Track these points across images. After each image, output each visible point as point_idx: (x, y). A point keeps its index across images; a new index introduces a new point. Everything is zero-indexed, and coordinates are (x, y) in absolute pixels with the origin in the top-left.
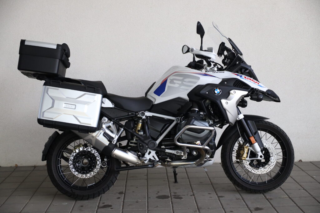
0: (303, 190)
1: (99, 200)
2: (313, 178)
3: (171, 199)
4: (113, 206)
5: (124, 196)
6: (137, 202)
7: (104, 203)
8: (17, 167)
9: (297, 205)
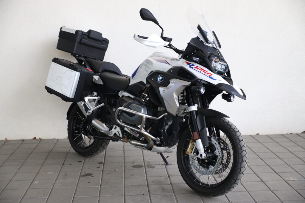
0: (260, 160)
1: (81, 169)
2: (268, 149)
3: (145, 168)
4: (93, 175)
5: (103, 165)
6: (115, 171)
7: (86, 172)
8: (7, 140)
9: (254, 173)
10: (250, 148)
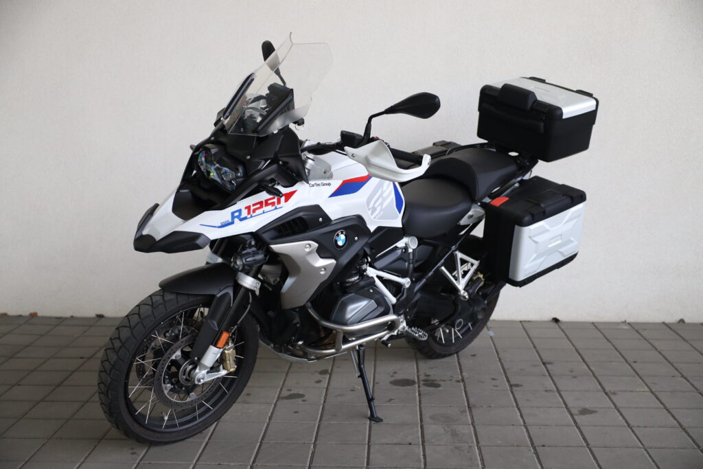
0: (681, 379)
1: (281, 384)
3: (419, 387)
4: (306, 396)
5: (330, 378)
6: (353, 390)
7: (290, 390)
9: (665, 408)
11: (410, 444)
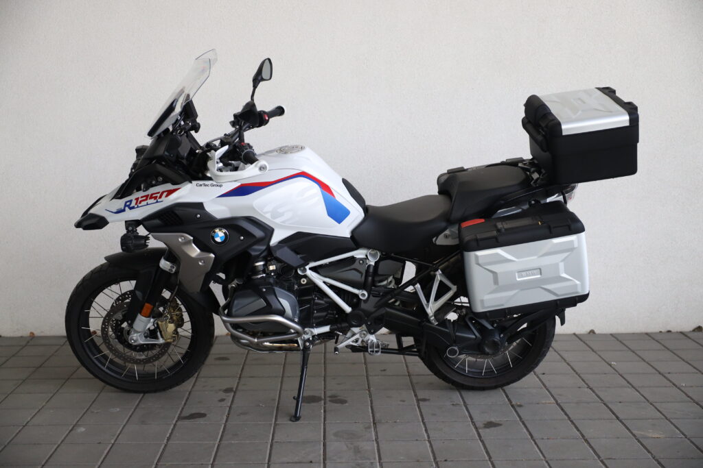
0: (586, 390)
1: (183, 403)
2: (610, 365)
3: (325, 404)
4: (208, 416)
5: (234, 397)
6: (258, 408)
7: (192, 410)
8: (32, 336)
9: (569, 418)
10: (568, 364)
11: (311, 462)
